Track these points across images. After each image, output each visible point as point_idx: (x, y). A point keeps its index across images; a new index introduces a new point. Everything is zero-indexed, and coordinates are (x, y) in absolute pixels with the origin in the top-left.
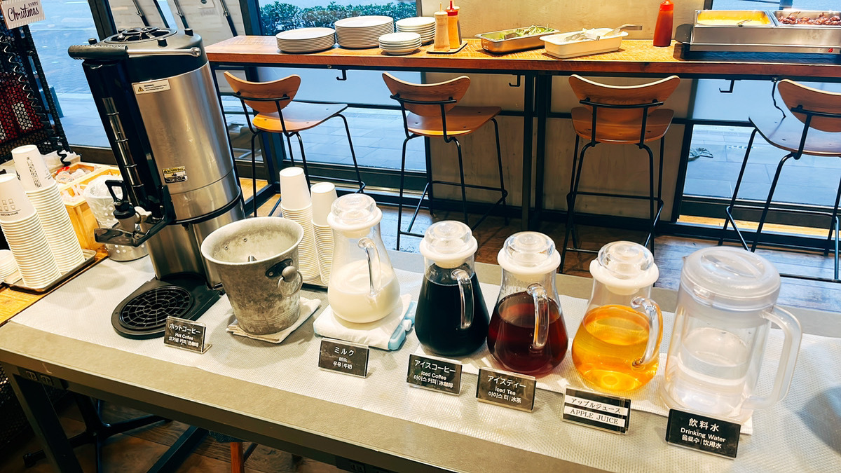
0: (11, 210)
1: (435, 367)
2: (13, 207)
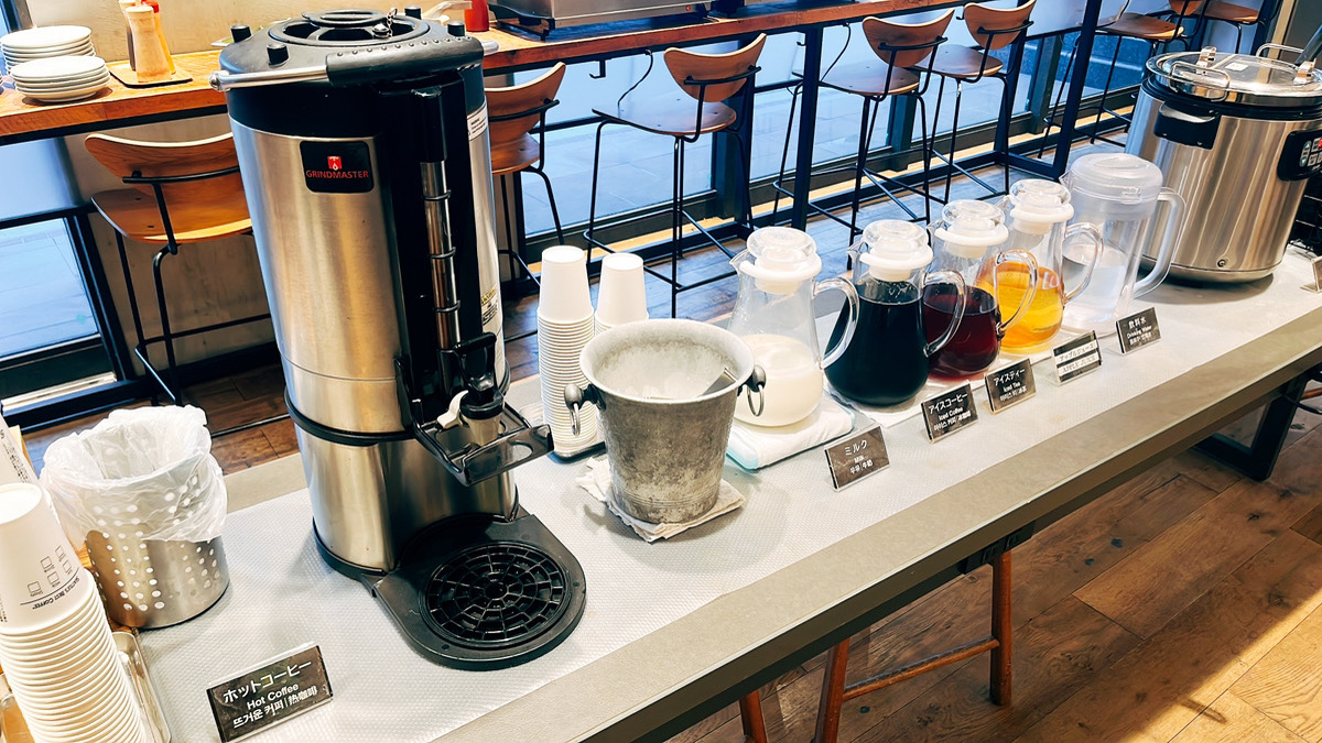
0: (48, 589)
1: (948, 403)
2: (53, 579)
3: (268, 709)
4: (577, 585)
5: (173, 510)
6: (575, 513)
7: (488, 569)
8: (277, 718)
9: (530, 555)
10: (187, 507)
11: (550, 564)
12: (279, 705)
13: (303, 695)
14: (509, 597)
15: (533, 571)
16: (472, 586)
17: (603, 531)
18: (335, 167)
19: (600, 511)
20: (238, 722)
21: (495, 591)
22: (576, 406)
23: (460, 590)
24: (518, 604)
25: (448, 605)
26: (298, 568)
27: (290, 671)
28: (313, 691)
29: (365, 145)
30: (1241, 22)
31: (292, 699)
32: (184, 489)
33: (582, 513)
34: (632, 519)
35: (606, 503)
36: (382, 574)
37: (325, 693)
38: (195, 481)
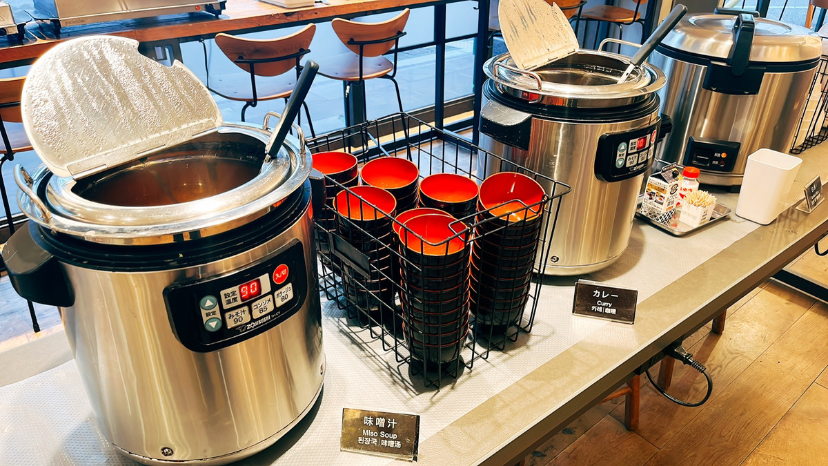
30: (623, 23)
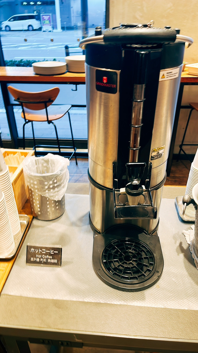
3: (41, 260)
4: (158, 272)
5: (46, 187)
6: (175, 243)
7: (130, 248)
8: (43, 264)
9: (148, 251)
10: (51, 188)
11: (152, 258)
12: (45, 260)
13: (52, 261)
14: (131, 263)
15: (145, 258)
16: (121, 252)
17: (182, 255)
18: (105, 81)
19: (185, 247)
20: (32, 259)
21: (128, 258)
22: (185, 204)
23: (117, 251)
24: (132, 268)
25: (110, 254)
26: (81, 219)
27: (51, 251)
28: (56, 261)
29: (116, 73)
31: (49, 260)
32: (51, 182)
33: (178, 244)
34: (196, 257)
35: (189, 245)
36: (99, 233)
37: (59, 263)
38: (55, 181)
